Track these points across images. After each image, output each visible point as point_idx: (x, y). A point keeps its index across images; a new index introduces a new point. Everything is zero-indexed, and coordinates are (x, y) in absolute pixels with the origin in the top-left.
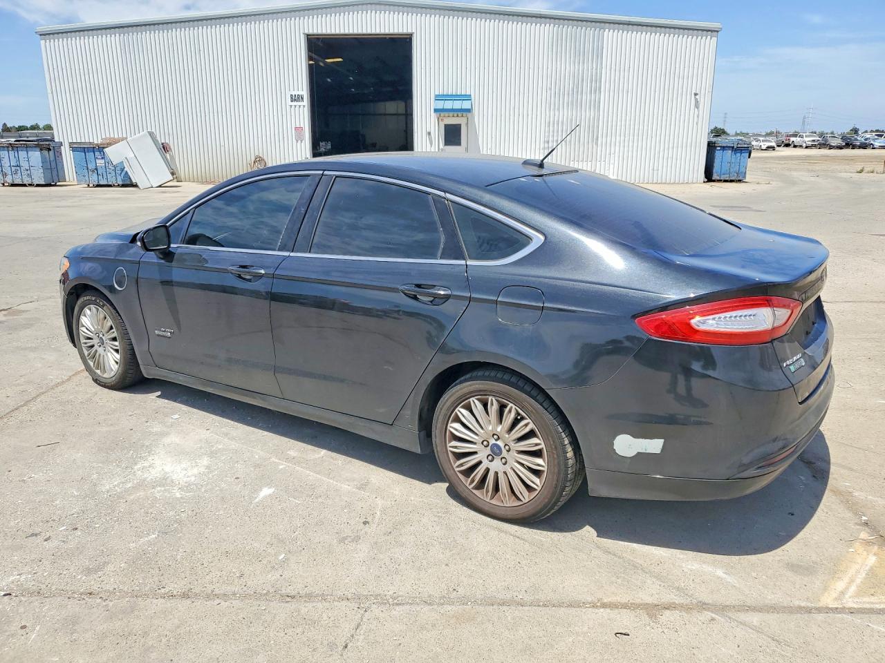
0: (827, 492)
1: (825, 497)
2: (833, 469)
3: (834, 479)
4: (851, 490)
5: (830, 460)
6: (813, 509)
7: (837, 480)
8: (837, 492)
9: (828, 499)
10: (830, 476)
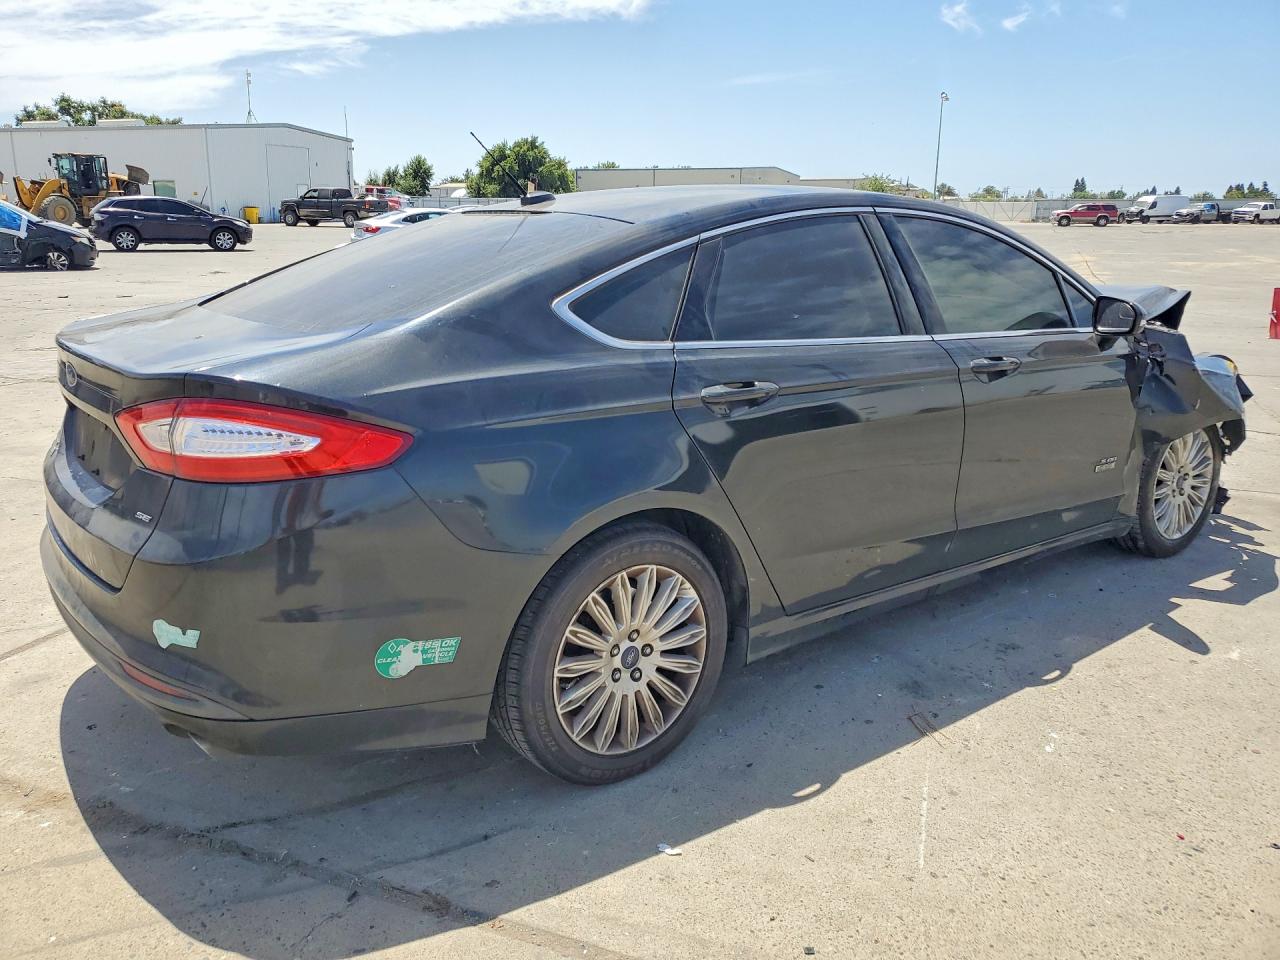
0: (70, 791)
1: (65, 778)
2: (90, 843)
3: (74, 823)
4: (33, 816)
5: (111, 860)
6: (69, 751)
7: (68, 823)
8: (53, 799)
9: (59, 780)
10: (84, 824)
